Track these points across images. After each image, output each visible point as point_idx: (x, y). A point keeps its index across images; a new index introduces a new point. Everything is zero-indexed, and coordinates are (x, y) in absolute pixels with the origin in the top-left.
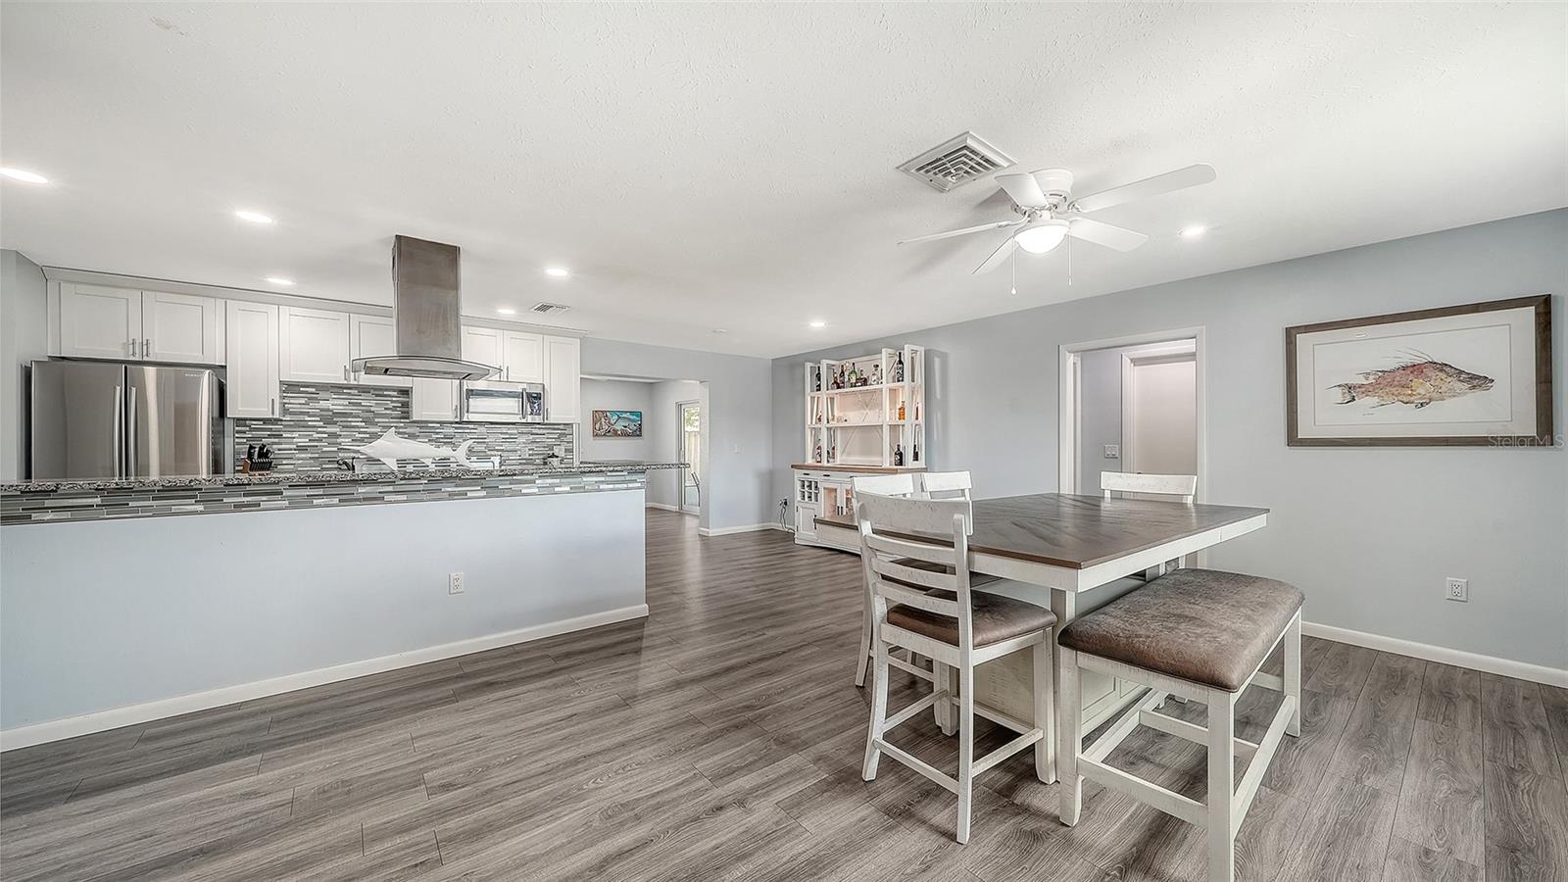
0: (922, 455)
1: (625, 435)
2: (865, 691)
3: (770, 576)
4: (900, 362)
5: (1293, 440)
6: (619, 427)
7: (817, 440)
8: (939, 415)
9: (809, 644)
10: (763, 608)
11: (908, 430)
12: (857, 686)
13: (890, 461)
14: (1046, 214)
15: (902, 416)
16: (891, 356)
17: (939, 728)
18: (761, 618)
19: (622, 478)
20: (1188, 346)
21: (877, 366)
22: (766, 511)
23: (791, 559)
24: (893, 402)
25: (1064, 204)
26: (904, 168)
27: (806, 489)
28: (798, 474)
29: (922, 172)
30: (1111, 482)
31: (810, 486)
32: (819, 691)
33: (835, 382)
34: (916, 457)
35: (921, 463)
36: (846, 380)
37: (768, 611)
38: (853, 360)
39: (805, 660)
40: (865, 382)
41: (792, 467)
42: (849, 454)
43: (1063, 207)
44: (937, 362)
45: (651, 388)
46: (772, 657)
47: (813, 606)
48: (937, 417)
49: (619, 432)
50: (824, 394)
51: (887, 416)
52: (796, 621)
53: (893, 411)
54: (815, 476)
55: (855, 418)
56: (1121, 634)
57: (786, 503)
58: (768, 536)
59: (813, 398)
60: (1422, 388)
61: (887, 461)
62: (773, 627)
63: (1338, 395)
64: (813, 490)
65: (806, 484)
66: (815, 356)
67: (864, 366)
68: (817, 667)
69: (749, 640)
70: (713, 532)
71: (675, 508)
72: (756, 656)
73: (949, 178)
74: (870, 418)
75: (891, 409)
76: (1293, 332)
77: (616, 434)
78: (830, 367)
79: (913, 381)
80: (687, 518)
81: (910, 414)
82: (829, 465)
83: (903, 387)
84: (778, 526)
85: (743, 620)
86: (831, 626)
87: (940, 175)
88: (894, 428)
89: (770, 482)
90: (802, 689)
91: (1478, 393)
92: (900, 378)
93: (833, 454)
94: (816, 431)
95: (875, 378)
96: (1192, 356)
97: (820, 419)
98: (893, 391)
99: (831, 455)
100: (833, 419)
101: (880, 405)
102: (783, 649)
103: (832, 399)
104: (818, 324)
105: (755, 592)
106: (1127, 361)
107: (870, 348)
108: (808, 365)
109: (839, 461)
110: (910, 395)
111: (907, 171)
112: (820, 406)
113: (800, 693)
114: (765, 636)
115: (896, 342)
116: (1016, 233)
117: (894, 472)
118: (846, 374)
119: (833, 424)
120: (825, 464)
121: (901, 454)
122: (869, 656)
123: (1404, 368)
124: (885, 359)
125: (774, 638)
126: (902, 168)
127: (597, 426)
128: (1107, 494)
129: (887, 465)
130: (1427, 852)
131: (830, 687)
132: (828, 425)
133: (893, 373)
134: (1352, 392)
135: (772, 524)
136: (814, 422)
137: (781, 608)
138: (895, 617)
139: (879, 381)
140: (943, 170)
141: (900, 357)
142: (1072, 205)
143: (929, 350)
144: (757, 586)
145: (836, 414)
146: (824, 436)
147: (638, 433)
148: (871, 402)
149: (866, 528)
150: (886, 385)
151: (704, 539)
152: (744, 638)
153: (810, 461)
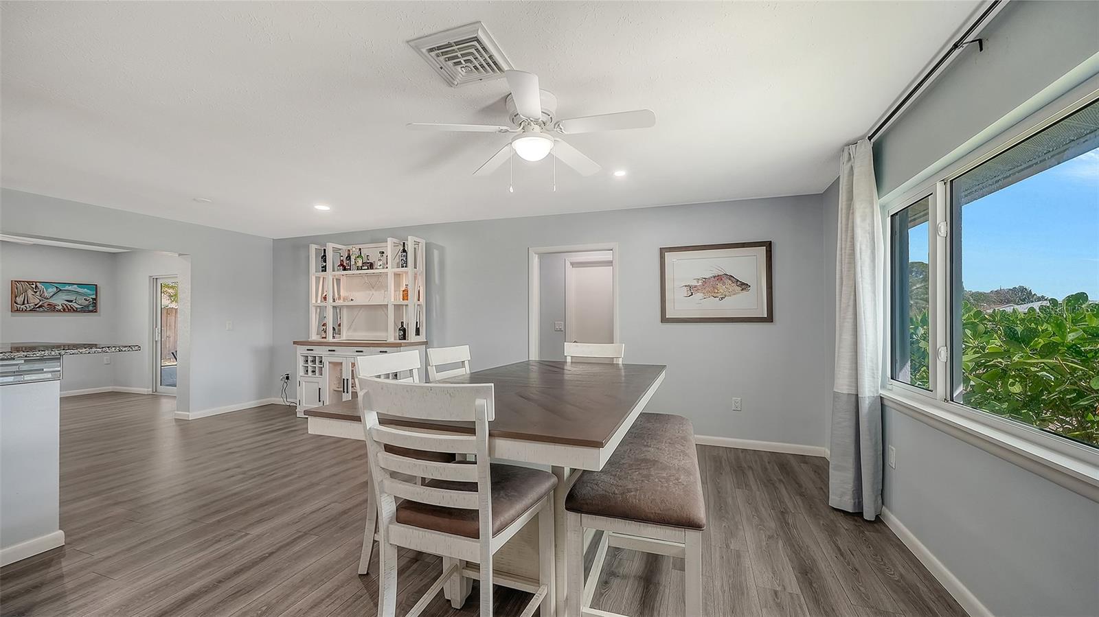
0: (423, 331)
1: (68, 309)
2: (369, 580)
3: (264, 457)
4: (404, 251)
5: (664, 320)
6: (59, 301)
7: (322, 318)
8: (438, 297)
9: (305, 534)
10: (249, 500)
11: (411, 309)
12: (360, 575)
13: (395, 337)
14: (537, 128)
15: (405, 297)
16: (396, 245)
17: (449, 601)
18: (246, 513)
19: (15, 368)
20: (607, 256)
21: (383, 253)
22: (264, 386)
23: (293, 434)
24: (397, 285)
25: (550, 124)
26: (415, 44)
27: (310, 364)
28: (301, 350)
29: (433, 54)
30: (572, 350)
31: (314, 361)
32: (315, 595)
33: (342, 265)
34: (418, 332)
35: (422, 338)
36: (353, 263)
37: (258, 502)
38: (360, 246)
39: (298, 557)
40: (371, 266)
41: (295, 343)
42: (355, 330)
43: (550, 125)
44: (436, 253)
45: (114, 259)
46: (254, 563)
47: (312, 485)
48: (436, 298)
49: (60, 307)
50: (330, 274)
51: (391, 296)
52: (291, 508)
53: (397, 293)
54: (319, 351)
55: (362, 297)
56: (616, 492)
57: (288, 378)
58: (267, 413)
59: (318, 279)
60: (722, 288)
61: (392, 336)
62: (260, 521)
63: (685, 291)
64: (317, 365)
65: (310, 359)
66: (320, 240)
67: (371, 252)
68: (311, 564)
69: (224, 547)
70: (193, 415)
71: (147, 390)
72: (233, 568)
73: (459, 68)
74: (376, 298)
75: (395, 291)
76: (664, 251)
77: (52, 308)
78: (335, 250)
79: (415, 268)
80: (164, 401)
81: (412, 296)
82: (335, 340)
83: (406, 273)
84: (279, 400)
85: (219, 521)
86: (333, 505)
87: (450, 63)
88: (398, 307)
89: (270, 357)
90: (292, 599)
91: (744, 292)
92: (404, 264)
93: (340, 330)
94: (322, 309)
95: (381, 263)
96: (610, 263)
97: (325, 298)
98: (397, 275)
99: (337, 330)
100: (339, 298)
101: (386, 287)
102: (269, 550)
103: (338, 280)
104: (322, 208)
105: (242, 481)
106: (568, 264)
107: (376, 236)
108: (313, 247)
109: (345, 336)
110: (412, 279)
111: (417, 49)
112: (326, 286)
113: (288, 607)
114: (249, 537)
115: (400, 233)
116: (514, 139)
117: (399, 345)
118: (353, 258)
119: (339, 303)
120: (330, 339)
121: (404, 330)
122: (375, 541)
123: (714, 277)
124: (390, 248)
125: (260, 537)
126: (412, 43)
127: (20, 300)
128: (569, 360)
129: (391, 340)
130: (776, 593)
131: (329, 585)
132: (334, 304)
133: (397, 260)
134: (692, 290)
135: (273, 399)
136: (319, 301)
137: (273, 495)
138: (406, 514)
139: (385, 266)
140: (453, 58)
141: (404, 246)
142: (557, 124)
143: (429, 243)
144: (244, 473)
145: (341, 294)
146: (330, 314)
147: (92, 307)
148: (378, 284)
149: (371, 420)
150: (391, 270)
151: (183, 425)
152: (217, 546)
153: (314, 337)
